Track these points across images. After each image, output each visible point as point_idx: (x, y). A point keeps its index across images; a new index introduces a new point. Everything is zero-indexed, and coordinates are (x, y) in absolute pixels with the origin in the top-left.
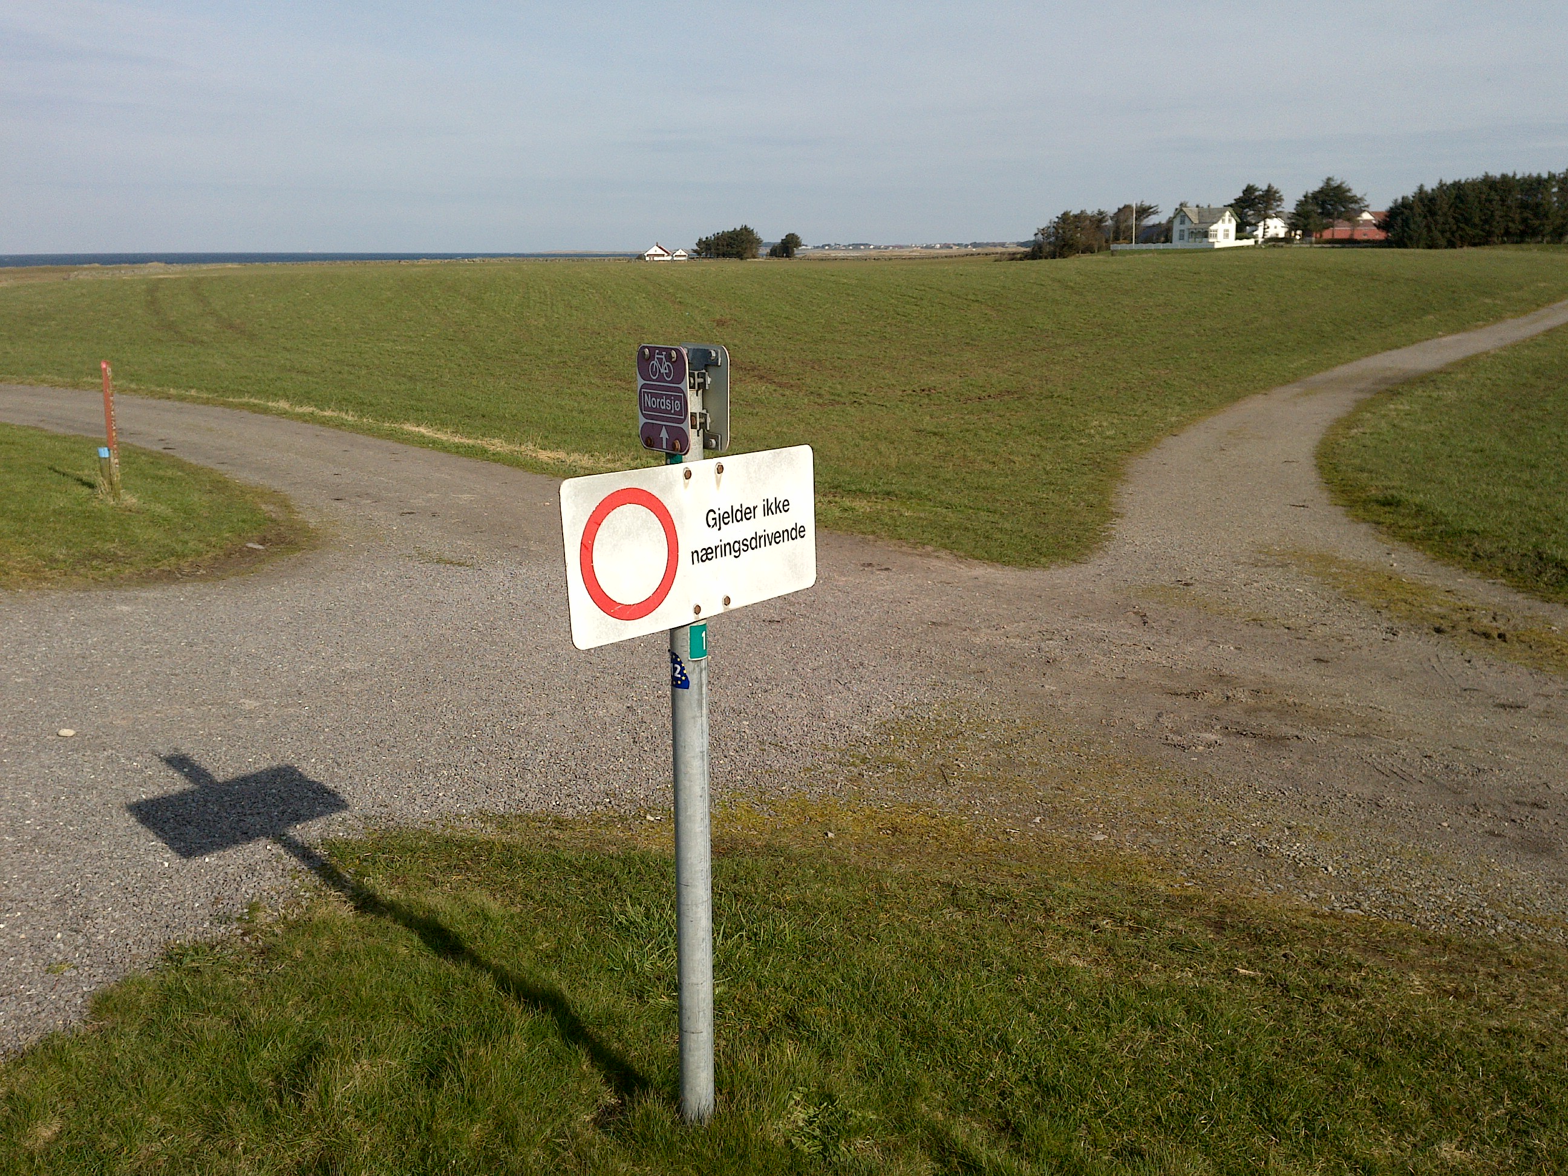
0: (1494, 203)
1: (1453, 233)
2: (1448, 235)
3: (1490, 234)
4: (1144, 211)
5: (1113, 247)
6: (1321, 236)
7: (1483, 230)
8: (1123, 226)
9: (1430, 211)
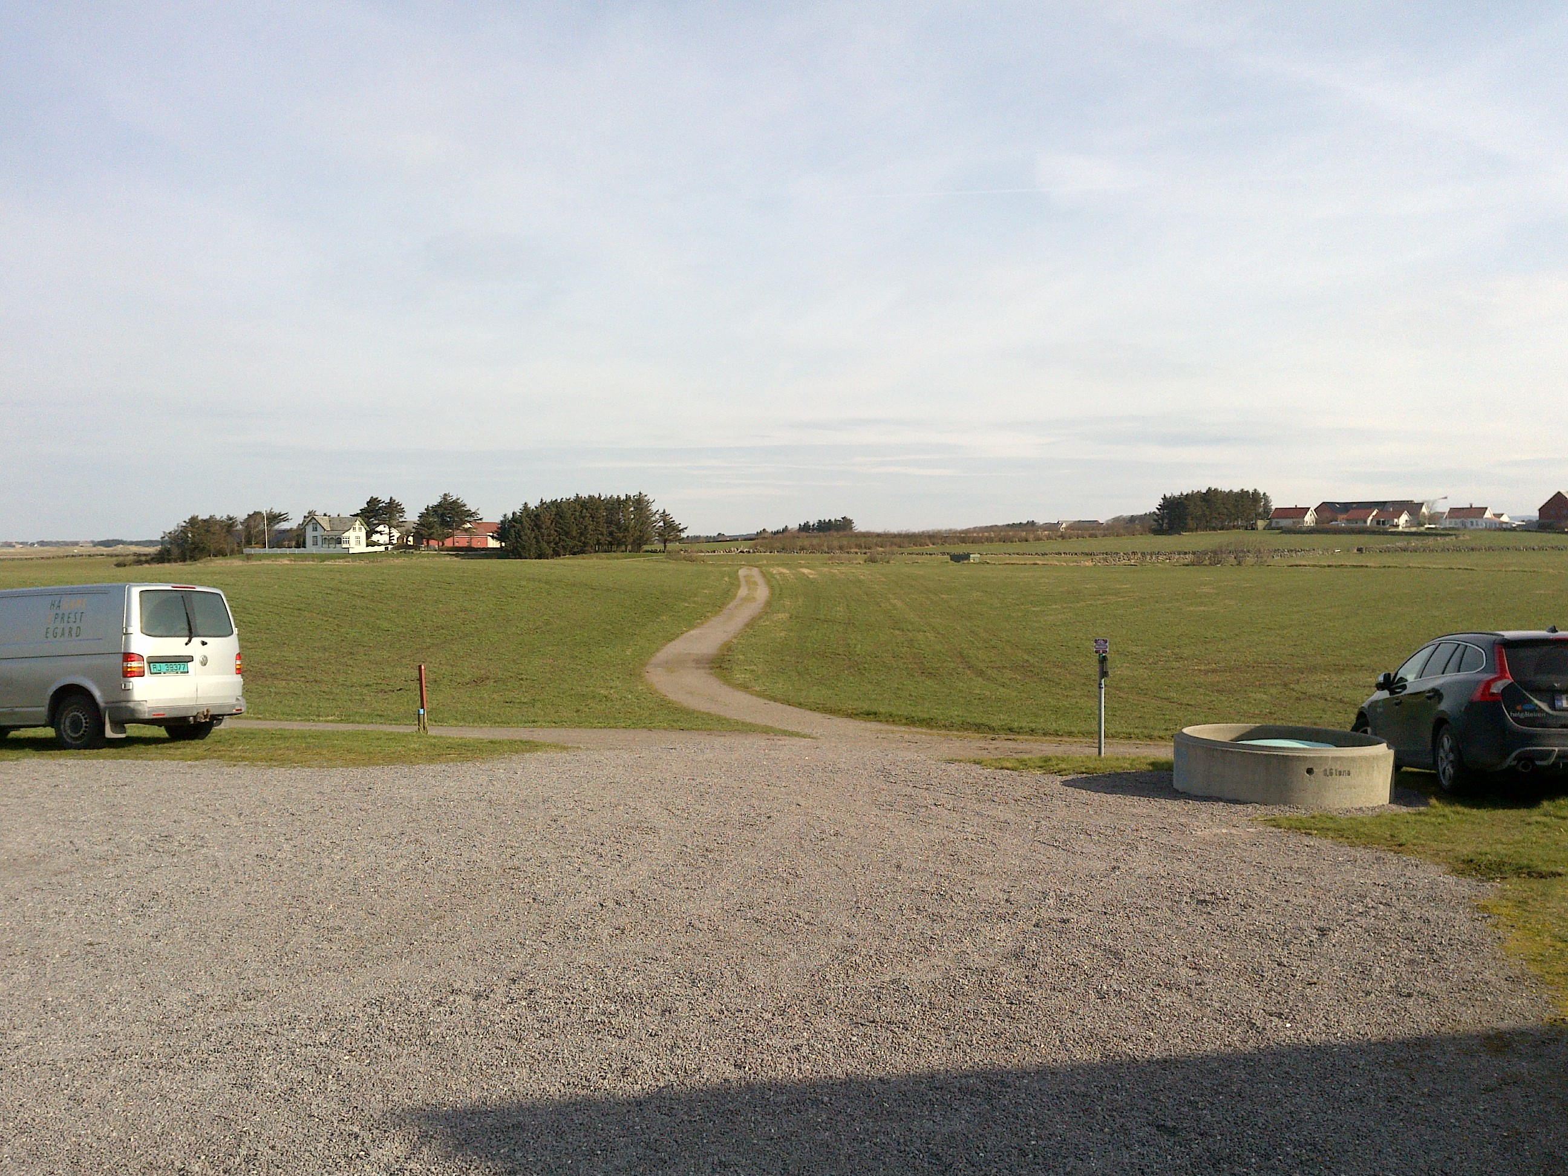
0: (586, 519)
1: (556, 544)
2: (552, 545)
3: (585, 544)
4: (274, 518)
5: (247, 550)
6: (443, 544)
7: (580, 541)
8: (254, 532)
9: (536, 525)
